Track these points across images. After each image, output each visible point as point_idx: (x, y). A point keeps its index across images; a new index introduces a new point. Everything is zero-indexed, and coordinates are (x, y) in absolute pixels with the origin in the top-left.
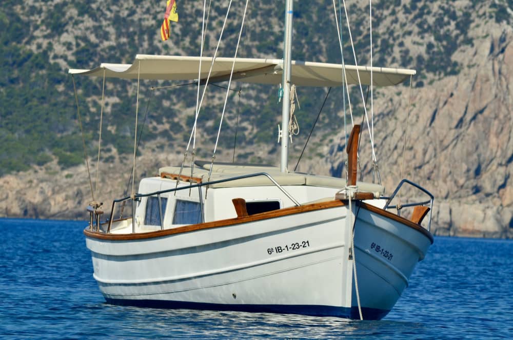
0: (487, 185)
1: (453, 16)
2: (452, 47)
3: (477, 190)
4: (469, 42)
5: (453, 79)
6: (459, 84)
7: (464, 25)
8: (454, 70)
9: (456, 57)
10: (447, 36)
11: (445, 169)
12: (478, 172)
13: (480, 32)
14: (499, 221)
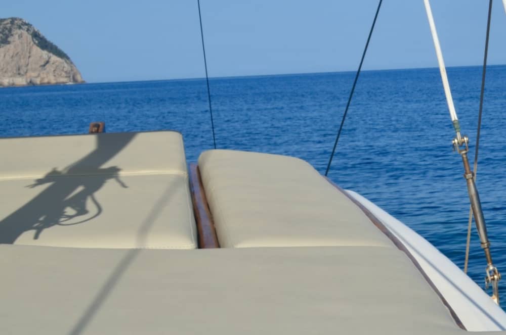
0: (22, 72)
1: (7, 29)
2: (7, 37)
3: (19, 74)
4: (12, 35)
5: (8, 46)
6: (11, 47)
7: (10, 30)
8: (9, 43)
9: (9, 39)
10: (5, 34)
11: (10, 69)
12: (19, 69)
13: (15, 32)
14: (26, 81)
